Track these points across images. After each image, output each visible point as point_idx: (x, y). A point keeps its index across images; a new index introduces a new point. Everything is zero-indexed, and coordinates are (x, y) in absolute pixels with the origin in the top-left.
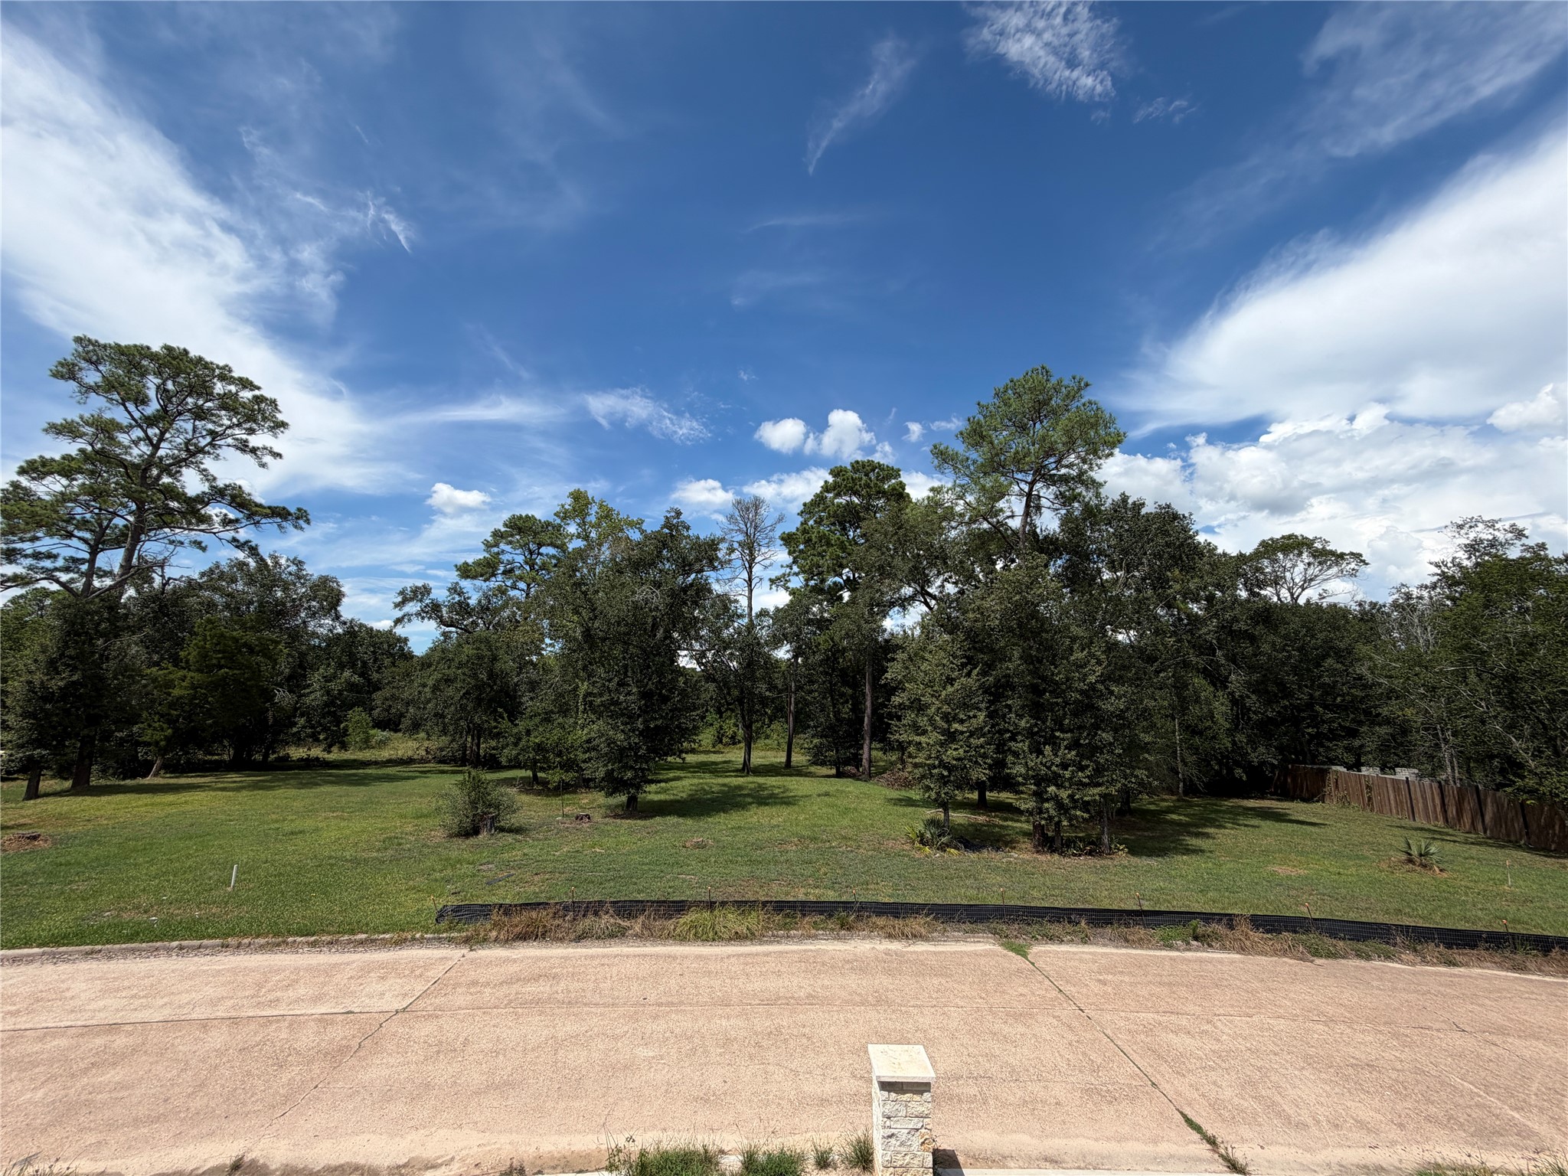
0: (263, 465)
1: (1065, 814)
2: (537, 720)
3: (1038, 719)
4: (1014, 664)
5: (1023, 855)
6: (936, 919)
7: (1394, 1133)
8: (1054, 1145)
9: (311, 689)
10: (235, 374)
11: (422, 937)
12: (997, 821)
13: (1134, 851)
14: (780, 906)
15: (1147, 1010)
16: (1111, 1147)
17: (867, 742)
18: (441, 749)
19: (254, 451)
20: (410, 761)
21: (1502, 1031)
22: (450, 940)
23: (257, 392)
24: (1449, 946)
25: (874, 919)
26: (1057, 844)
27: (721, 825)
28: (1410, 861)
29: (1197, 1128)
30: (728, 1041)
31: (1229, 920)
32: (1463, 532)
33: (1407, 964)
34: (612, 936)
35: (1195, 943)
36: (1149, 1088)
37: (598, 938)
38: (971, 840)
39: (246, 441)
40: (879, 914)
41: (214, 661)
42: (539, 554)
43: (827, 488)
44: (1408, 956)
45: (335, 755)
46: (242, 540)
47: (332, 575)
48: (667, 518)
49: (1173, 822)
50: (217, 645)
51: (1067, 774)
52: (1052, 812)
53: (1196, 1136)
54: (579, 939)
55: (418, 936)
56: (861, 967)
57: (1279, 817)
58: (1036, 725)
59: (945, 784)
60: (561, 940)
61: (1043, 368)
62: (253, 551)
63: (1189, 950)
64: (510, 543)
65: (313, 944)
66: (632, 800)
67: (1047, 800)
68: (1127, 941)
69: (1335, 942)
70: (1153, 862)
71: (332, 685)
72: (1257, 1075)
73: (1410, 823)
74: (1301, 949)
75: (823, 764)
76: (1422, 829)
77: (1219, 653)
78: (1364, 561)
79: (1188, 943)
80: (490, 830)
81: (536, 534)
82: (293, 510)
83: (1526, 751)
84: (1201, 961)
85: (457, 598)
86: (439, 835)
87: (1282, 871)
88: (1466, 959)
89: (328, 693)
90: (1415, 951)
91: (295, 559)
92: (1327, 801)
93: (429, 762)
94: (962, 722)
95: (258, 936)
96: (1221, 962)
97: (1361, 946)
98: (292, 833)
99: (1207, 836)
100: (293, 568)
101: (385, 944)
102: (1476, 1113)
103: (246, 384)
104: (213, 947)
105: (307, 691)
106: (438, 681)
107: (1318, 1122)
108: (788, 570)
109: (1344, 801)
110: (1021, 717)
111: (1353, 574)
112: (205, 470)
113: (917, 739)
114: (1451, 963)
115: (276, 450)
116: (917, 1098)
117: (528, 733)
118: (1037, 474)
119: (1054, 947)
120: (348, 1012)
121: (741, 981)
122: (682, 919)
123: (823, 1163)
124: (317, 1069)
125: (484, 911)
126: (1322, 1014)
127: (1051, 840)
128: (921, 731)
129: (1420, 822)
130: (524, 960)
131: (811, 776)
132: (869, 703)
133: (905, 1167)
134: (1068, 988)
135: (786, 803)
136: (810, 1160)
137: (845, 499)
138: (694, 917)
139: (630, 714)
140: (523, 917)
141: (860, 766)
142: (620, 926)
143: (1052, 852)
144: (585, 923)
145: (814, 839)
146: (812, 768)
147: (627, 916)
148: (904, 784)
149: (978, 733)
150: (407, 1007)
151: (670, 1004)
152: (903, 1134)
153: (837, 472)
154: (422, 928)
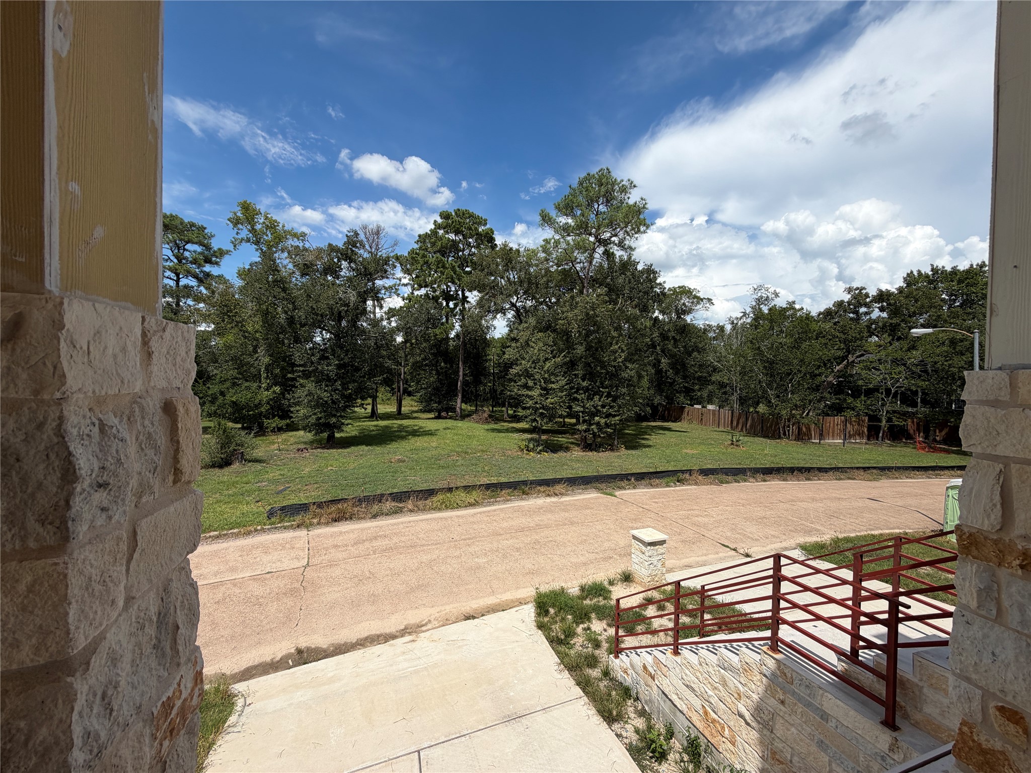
1: (601, 431)
2: (228, 384)
3: (592, 381)
4: (580, 350)
5: (577, 453)
6: (568, 485)
7: (784, 537)
8: (685, 561)
11: (262, 529)
12: (552, 438)
13: (627, 448)
14: (488, 487)
15: (681, 510)
16: (704, 558)
17: (460, 397)
21: (793, 501)
22: (285, 528)
24: (764, 474)
25: (539, 488)
26: (594, 446)
28: (732, 444)
29: (727, 547)
30: (518, 550)
31: (690, 472)
33: (751, 483)
34: (396, 512)
35: (678, 483)
36: (702, 537)
37: (387, 515)
38: (554, 448)
40: (540, 485)
42: (185, 250)
43: (438, 226)
44: (751, 480)
49: (629, 434)
51: (605, 410)
52: (596, 430)
53: (728, 549)
54: (375, 516)
55: (259, 528)
56: (547, 510)
57: (669, 429)
58: (591, 384)
59: (544, 418)
60: (364, 518)
61: (608, 169)
63: (677, 486)
66: (331, 438)
67: (592, 424)
68: (652, 485)
69: (727, 477)
70: (633, 452)
72: (734, 527)
73: (718, 429)
74: (717, 481)
75: (430, 411)
76: (722, 431)
77: (658, 348)
78: (712, 303)
79: (676, 484)
80: (242, 462)
81: (181, 232)
83: (772, 395)
84: (683, 490)
87: (688, 451)
88: (768, 479)
90: (754, 477)
92: (683, 420)
94: (553, 383)
96: (688, 490)
97: (735, 477)
99: (648, 439)
101: (237, 536)
102: (802, 527)
108: (398, 282)
109: (690, 421)
111: (707, 309)
113: (530, 393)
114: (765, 481)
116: (661, 547)
117: (222, 394)
118: (596, 237)
119: (624, 492)
120: (268, 573)
121: (495, 524)
122: (435, 499)
123: (611, 583)
124: (289, 601)
125: (302, 508)
126: (739, 503)
127: (590, 445)
128: (529, 388)
129: (721, 429)
130: (352, 531)
131: (420, 419)
132: (461, 373)
133: (656, 575)
134: (644, 506)
135: (429, 434)
136: (606, 583)
137: (452, 236)
138: (441, 497)
139: (329, 379)
140: (333, 508)
141: (455, 412)
142: (398, 507)
143: (591, 451)
144: (376, 508)
145: (466, 453)
146: (415, 415)
147: (401, 501)
148: (486, 421)
149: (561, 389)
150: (308, 564)
151: (469, 539)
152: (655, 563)
153: (445, 216)
154: (259, 523)
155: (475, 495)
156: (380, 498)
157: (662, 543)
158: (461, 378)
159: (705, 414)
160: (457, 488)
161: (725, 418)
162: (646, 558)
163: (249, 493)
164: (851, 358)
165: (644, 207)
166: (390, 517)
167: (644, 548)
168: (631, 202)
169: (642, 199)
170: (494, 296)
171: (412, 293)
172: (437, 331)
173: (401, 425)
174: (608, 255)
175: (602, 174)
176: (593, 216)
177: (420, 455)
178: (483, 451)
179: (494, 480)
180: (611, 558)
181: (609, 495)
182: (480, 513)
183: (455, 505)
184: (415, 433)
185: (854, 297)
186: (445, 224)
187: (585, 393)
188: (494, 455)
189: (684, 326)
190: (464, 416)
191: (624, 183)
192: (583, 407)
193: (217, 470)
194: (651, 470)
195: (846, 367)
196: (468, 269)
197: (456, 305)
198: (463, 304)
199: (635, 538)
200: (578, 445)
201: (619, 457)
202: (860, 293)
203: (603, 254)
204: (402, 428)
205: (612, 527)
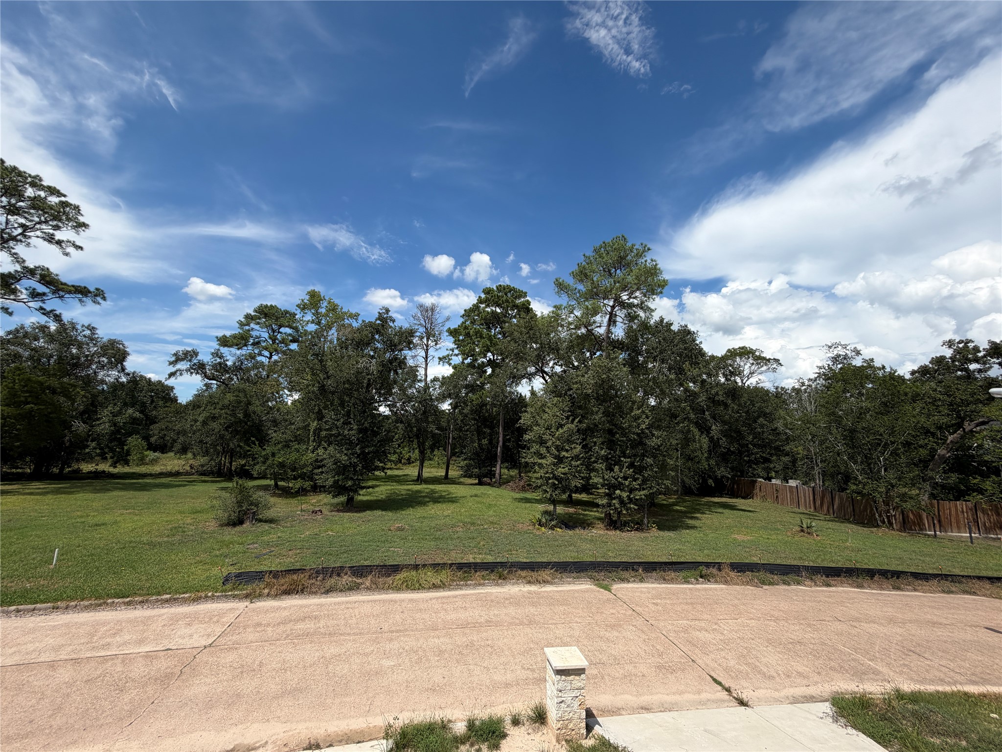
0: (67, 254)
1: (624, 507)
2: (280, 446)
3: (611, 450)
4: (599, 416)
5: (599, 532)
6: (556, 571)
7: (816, 678)
8: (645, 699)
9: (101, 421)
10: (45, 183)
11: (213, 595)
12: (581, 511)
13: (661, 528)
14: (461, 566)
15: (683, 619)
16: (677, 698)
17: (499, 463)
18: (202, 466)
19: (59, 243)
20: (177, 474)
21: (857, 620)
22: (234, 597)
23: (63, 199)
24: (827, 576)
25: (519, 572)
26: (618, 524)
27: (411, 516)
28: (802, 531)
29: (720, 683)
30: (441, 652)
31: (719, 566)
32: (831, 350)
33: (808, 586)
34: (350, 589)
35: (701, 579)
36: (691, 663)
37: (341, 591)
38: (569, 523)
39: (53, 235)
40: (522, 569)
41: (22, 399)
42: (279, 332)
43: (480, 301)
44: (808, 582)
45: (120, 469)
46: (48, 309)
47: (119, 339)
48: (379, 313)
49: (677, 511)
50: (24, 386)
51: (627, 483)
52: (617, 506)
53: (720, 688)
54: (327, 592)
55: (210, 594)
56: (515, 601)
57: (732, 508)
58: (610, 453)
59: (556, 489)
60: (315, 593)
61: (623, 237)
62: (58, 318)
63: (698, 584)
64: (258, 323)
65: (129, 604)
66: (350, 500)
67: (614, 499)
68: (664, 579)
69: (772, 576)
70: (671, 534)
71: (118, 419)
72: (745, 652)
73: (797, 510)
74: (756, 581)
75: (470, 477)
76: (803, 513)
77: (707, 413)
78: (780, 364)
79: (697, 580)
80: (252, 521)
81: (277, 319)
82: (92, 289)
83: (858, 470)
84: (706, 589)
85: (219, 360)
86: (212, 525)
87: (740, 537)
88: (836, 583)
89: (115, 425)
90: (812, 579)
91: (89, 325)
92: (755, 498)
93: (193, 474)
94: (567, 451)
95: (82, 600)
97: (785, 578)
98: (97, 525)
99: (697, 518)
100: (88, 332)
101: (185, 601)
102: (853, 664)
103: (53, 191)
104: (46, 609)
105: (98, 422)
106: (207, 418)
107: (779, 675)
108: (451, 352)
109: (764, 498)
110: (602, 449)
111: (774, 370)
112: (16, 254)
113: (540, 461)
114: (828, 585)
115: (78, 243)
116: (577, 678)
117: (273, 455)
118: (614, 301)
119: (624, 585)
120: (167, 650)
121: (442, 614)
122: (397, 577)
123: (516, 722)
124: (151, 690)
125: (258, 576)
126: (772, 616)
127: (615, 522)
128: (542, 457)
129: (802, 509)
131: (462, 484)
132: (501, 439)
133: (570, 720)
134: (637, 609)
135: (451, 501)
136: (509, 721)
137: (494, 309)
138: (405, 575)
139: (351, 443)
140: (288, 579)
141: (492, 478)
142: (355, 583)
143: (615, 529)
144: (332, 581)
145: (473, 524)
147: (360, 576)
148: (521, 490)
149: (576, 458)
150: (211, 644)
151: (398, 631)
152: (569, 700)
153: (487, 291)
154: (212, 589)
155: (444, 575)
157: (579, 672)
158: (501, 444)
159: (780, 491)
160: (424, 566)
161: (805, 497)
162: (556, 692)
164: (967, 426)
166: (344, 594)
167: (553, 677)
169: (651, 260)
171: (461, 362)
173: (432, 490)
177: (425, 524)
178: (492, 523)
181: (602, 588)
182: (439, 598)
183: (417, 586)
184: (439, 499)
185: (958, 351)
186: (487, 299)
188: (501, 529)
189: (734, 389)
190: (501, 483)
193: (230, 529)
195: (962, 437)
200: (603, 521)
202: (966, 346)
204: (430, 494)
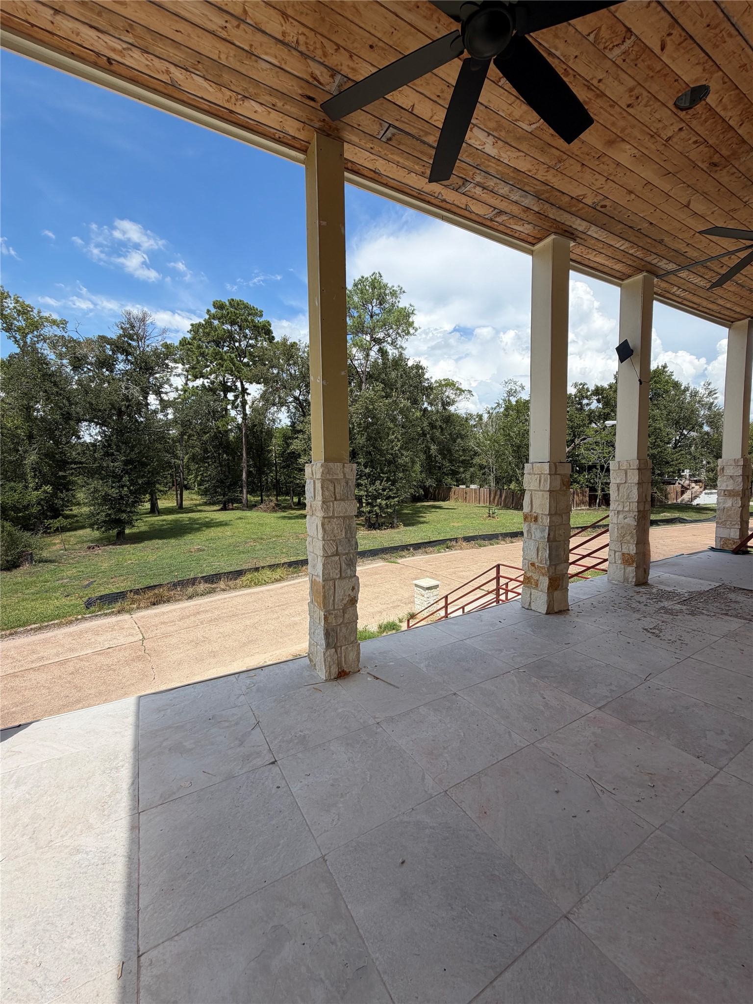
1: (382, 511)
3: (373, 468)
5: (363, 532)
13: (405, 525)
14: (290, 564)
15: (450, 569)
17: (246, 488)
22: (106, 615)
24: (511, 538)
26: (377, 525)
28: (489, 516)
31: (456, 539)
32: (507, 385)
34: (210, 593)
35: (447, 550)
37: (202, 595)
43: (212, 316)
44: (503, 542)
49: (406, 514)
51: (385, 493)
52: (378, 511)
54: (190, 598)
55: (79, 617)
57: (440, 508)
58: (372, 471)
60: (181, 600)
61: (379, 273)
63: (446, 552)
66: (121, 534)
67: (375, 506)
68: (427, 553)
69: (485, 542)
70: (411, 528)
73: (479, 505)
74: (476, 545)
75: (214, 504)
76: (483, 507)
77: (428, 436)
78: (472, 394)
79: (445, 550)
80: (32, 563)
84: (451, 554)
87: (456, 524)
90: (504, 540)
92: (451, 499)
96: (455, 554)
97: (491, 542)
99: (423, 517)
101: (59, 625)
109: (457, 499)
110: (366, 467)
111: (468, 399)
114: (512, 542)
116: (435, 590)
118: (372, 337)
119: (405, 559)
120: (109, 648)
121: (302, 592)
122: (244, 578)
123: (401, 621)
124: (139, 665)
125: (119, 596)
127: (374, 524)
129: (482, 504)
130: (174, 610)
131: (205, 511)
132: (244, 465)
134: (422, 569)
135: (222, 525)
136: (397, 622)
137: (227, 327)
138: (250, 576)
139: (115, 475)
140: (150, 593)
141: (241, 503)
142: (211, 588)
143: (375, 529)
144: (190, 590)
145: (262, 539)
146: (199, 508)
147: (212, 582)
148: (274, 510)
150: (144, 638)
151: (283, 605)
153: (219, 305)
154: (78, 613)
155: (279, 572)
156: (193, 581)
157: (436, 587)
158: (245, 469)
159: (468, 493)
160: (263, 567)
161: (484, 495)
162: (425, 599)
163: (55, 589)
164: (576, 441)
165: (413, 313)
166: (205, 597)
167: (423, 592)
168: (401, 305)
169: (411, 305)
170: (277, 390)
171: (186, 384)
172: (219, 424)
174: (383, 352)
175: (375, 278)
176: (368, 317)
177: (218, 543)
178: (277, 536)
179: (293, 559)
180: (399, 606)
181: (393, 562)
182: (287, 586)
183: (263, 582)
184: (209, 525)
185: (579, 391)
186: (220, 315)
187: (367, 479)
188: (288, 539)
189: (449, 416)
190: (251, 507)
191: (394, 288)
192: (367, 491)
193: (6, 573)
194: (426, 541)
195: (574, 449)
196: (246, 360)
197: (236, 397)
198: (243, 396)
199: (416, 586)
200: (363, 526)
201: (398, 533)
202: (583, 387)
203: (378, 351)
204: (193, 521)
205: (398, 585)
